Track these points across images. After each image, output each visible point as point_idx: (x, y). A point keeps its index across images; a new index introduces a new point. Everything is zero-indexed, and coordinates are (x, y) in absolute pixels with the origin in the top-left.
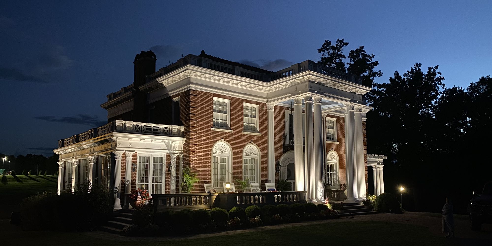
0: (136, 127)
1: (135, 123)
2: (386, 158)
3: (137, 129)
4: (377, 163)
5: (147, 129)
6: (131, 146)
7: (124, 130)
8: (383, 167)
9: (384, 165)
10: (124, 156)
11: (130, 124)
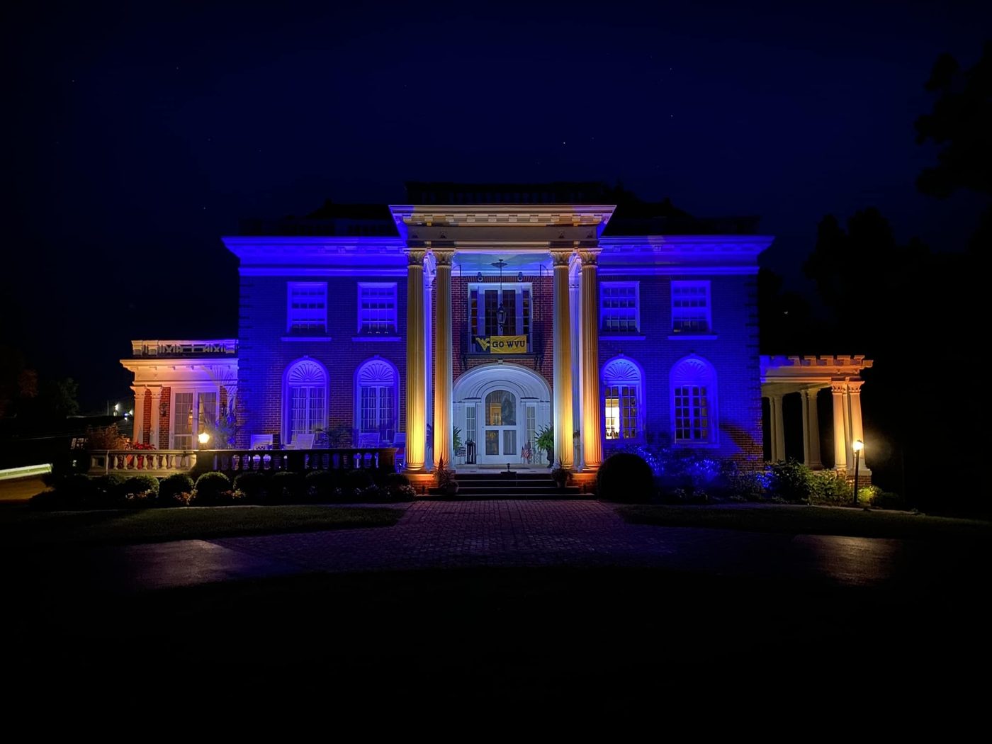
0: (167, 348)
1: (164, 343)
2: (869, 364)
3: (169, 351)
4: (830, 378)
5: (184, 350)
6: (156, 378)
7: (146, 356)
8: (862, 387)
9: (863, 382)
10: (148, 393)
11: (153, 345)
